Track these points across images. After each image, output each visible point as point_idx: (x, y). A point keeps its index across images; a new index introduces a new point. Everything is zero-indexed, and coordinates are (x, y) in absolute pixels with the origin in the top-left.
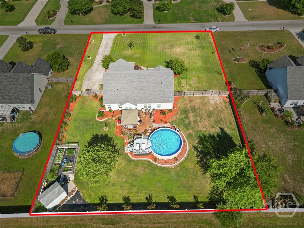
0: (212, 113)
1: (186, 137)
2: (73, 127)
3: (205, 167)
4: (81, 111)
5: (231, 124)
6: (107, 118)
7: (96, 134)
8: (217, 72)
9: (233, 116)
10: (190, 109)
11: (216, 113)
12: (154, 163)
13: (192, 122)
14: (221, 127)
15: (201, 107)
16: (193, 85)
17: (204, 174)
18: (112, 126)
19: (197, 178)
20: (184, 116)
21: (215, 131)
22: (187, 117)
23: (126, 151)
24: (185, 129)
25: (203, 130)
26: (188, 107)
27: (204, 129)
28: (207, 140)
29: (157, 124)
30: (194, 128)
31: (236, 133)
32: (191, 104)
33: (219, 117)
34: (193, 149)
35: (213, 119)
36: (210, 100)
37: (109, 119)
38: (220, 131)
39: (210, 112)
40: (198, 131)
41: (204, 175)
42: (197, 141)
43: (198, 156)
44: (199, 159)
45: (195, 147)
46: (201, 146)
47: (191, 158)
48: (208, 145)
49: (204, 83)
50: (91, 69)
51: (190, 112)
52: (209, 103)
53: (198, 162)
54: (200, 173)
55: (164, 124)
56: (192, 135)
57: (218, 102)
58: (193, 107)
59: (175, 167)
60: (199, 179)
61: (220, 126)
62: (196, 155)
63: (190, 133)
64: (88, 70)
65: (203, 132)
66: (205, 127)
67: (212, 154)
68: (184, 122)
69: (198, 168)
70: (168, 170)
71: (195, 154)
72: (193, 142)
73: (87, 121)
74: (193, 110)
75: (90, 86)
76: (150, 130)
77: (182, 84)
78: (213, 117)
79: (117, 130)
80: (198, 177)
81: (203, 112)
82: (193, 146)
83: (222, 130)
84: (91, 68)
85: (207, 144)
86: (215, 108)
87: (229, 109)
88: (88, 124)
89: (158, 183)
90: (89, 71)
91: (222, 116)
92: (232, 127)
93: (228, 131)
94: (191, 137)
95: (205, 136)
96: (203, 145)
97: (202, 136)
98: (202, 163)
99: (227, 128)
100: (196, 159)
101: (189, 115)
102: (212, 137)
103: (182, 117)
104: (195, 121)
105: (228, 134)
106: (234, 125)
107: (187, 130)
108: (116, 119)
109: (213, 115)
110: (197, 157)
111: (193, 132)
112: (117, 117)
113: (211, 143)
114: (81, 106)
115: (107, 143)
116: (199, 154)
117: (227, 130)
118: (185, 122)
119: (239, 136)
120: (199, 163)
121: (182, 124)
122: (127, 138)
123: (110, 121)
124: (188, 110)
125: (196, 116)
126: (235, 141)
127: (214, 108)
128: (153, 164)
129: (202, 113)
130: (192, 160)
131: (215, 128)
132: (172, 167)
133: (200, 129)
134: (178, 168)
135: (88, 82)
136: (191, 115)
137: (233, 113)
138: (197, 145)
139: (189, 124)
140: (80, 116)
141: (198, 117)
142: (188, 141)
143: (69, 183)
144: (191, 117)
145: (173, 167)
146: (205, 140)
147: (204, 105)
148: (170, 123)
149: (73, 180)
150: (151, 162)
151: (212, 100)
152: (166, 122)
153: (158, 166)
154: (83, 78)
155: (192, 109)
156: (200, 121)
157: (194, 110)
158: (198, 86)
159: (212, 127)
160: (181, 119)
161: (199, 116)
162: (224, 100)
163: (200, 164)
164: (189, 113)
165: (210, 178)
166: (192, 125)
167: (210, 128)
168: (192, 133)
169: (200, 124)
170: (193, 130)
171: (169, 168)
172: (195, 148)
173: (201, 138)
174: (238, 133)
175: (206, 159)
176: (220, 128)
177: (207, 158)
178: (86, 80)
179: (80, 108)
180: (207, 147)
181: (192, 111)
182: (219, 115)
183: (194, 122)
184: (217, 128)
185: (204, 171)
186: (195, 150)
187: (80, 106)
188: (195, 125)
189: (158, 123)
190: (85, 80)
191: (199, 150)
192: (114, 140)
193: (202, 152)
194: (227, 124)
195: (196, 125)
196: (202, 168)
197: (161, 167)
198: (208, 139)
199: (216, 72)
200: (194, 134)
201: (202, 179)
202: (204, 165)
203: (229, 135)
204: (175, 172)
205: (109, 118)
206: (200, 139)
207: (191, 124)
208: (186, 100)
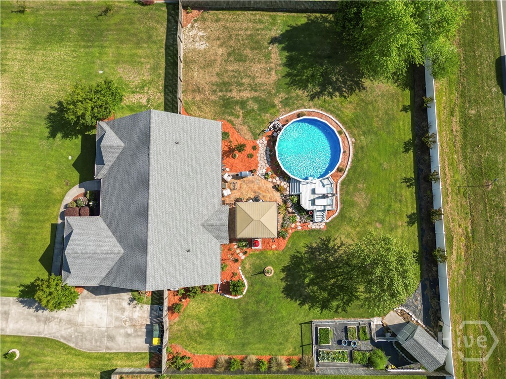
0: (234, 51)
1: (290, 111)
2: (262, 346)
3: (351, 85)
4: (216, 337)
5: (261, 22)
6: (241, 273)
7: (283, 292)
8: (101, 15)
9: (240, 12)
10: (220, 94)
11: (232, 43)
12: (346, 173)
13: (256, 94)
14: (269, 41)
15: (217, 70)
16: (147, 77)
17: (364, 89)
18: (262, 259)
19: (372, 102)
20: (238, 108)
21: (277, 55)
22: (243, 103)
23: (322, 227)
24: (272, 111)
25: (274, 77)
26: (213, 97)
27: (274, 73)
28: (298, 72)
29: (259, 165)
30: (269, 93)
31: (281, 16)
32: (207, 89)
33: (243, 40)
34: (316, 100)
35: (248, 52)
36: (195, 49)
37: (243, 268)
38: (277, 44)
39: (229, 54)
40: (278, 85)
41: (368, 89)
42: (300, 92)
43: (331, 95)
44: (337, 94)
45: (312, 98)
46: (309, 86)
47: (334, 106)
48: (309, 72)
49: (140, 52)
50: (65, 339)
51: (229, 94)
52: (205, 52)
53: (341, 95)
54: (363, 95)
55: (260, 152)
56: (286, 99)
57: (201, 34)
58: (214, 88)
59: (353, 137)
60: (374, 99)
61: (265, 44)
62: (330, 97)
63: (281, 102)
64: (69, 348)
65: (280, 77)
66: (268, 70)
67: (326, 69)
68: (253, 110)
69: (353, 98)
70: (360, 150)
71: (327, 99)
72: (302, 99)
73: (245, 318)
74: (224, 89)
75: (136, 331)
76: (274, 181)
77: (139, 102)
78: (245, 52)
79: (274, 247)
80: (370, 99)
81: (231, 68)
82: (309, 101)
83: (273, 41)
84: (62, 340)
85: (306, 75)
86: (218, 42)
87: (220, 16)
88: (256, 314)
89: (383, 167)
90: (72, 345)
91: (242, 32)
92: (267, 20)
93: (277, 30)
94: (290, 101)
95: (288, 75)
96: (307, 81)
97: (288, 79)
98: (344, 89)
99: (270, 30)
100: (337, 97)
101: (237, 98)
102: (290, 63)
103: (241, 114)
104: (252, 89)
105: (284, 31)
106: (266, 16)
107: (274, 106)
108: (245, 253)
109: (238, 49)
110: (333, 97)
111: (280, 96)
112: (238, 251)
113: (304, 67)
114: (202, 340)
115: (304, 266)
116: (326, 93)
117: (276, 32)
118: (255, 108)
119: (287, 14)
120: (345, 94)
121: (259, 115)
122: (293, 226)
123: (247, 266)
124: (223, 100)
125: (240, 84)
126: (299, 24)
127: (221, 46)
128: (347, 175)
129: (233, 71)
130: (338, 106)
131: (270, 54)
132: (353, 143)
133: (272, 82)
134: (355, 131)
135: (120, 340)
136: (235, 95)
137: (234, 12)
138: (308, 92)
139: (261, 100)
140: (232, 336)
141: (244, 81)
142: (298, 108)
143: (387, 325)
144: (241, 94)
145: (353, 140)
146: (296, 75)
147: (210, 64)
148: (256, 139)
149: (380, 319)
150: (344, 180)
151: (197, 44)
152: (255, 148)
153: (351, 167)
154: (102, 357)
155: (221, 91)
156: (254, 78)
157: (225, 86)
158: (148, 66)
159: (268, 56)
160: (247, 116)
161: (240, 79)
162: (196, 21)
163: (346, 92)
164: (232, 98)
165: (372, 81)
166: (263, 96)
167: (272, 62)
168: (282, 98)
169: (261, 79)
170: (276, 95)
171: (355, 148)
172: (314, 97)
173: (291, 84)
174: (281, 14)
175: (336, 82)
176: (269, 43)
177: (335, 79)
178: (110, 344)
179: (208, 342)
180: (313, 76)
181: (227, 91)
182: (239, 39)
183: (256, 91)
184: (270, 48)
185: (359, 89)
186: (318, 98)
187: (201, 343)
188: (264, 90)
189: (257, 163)
190: (108, 348)
191: (319, 90)
192: (298, 252)
193: (323, 87)
194: (263, 29)
195: (262, 88)
196: (354, 91)
197: (352, 162)
198: (295, 70)
199: (100, 18)
200: (283, 95)
201: (374, 94)
202: (348, 86)
203: (287, 31)
204: (362, 137)
205: (240, 268)
206: (294, 85)
207: (261, 97)
208: (194, 98)
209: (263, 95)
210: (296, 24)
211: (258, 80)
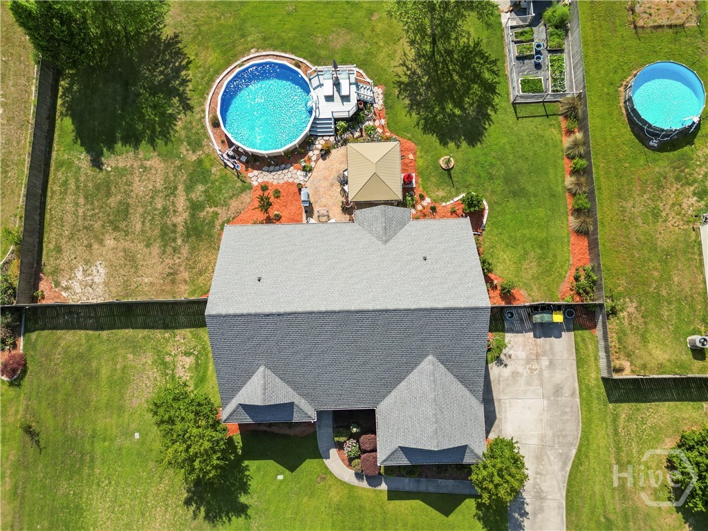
0: (111, 222)
1: (209, 138)
2: (551, 171)
3: (170, 54)
4: (544, 235)
5: (65, 183)
6: (452, 202)
7: (474, 146)
8: (38, 442)
9: (47, 216)
10: (179, 242)
11: (97, 225)
12: (302, 60)
13: (181, 187)
14: (98, 170)
15: (141, 246)
16: (149, 358)
17: (176, 36)
18: (430, 173)
19: (198, 26)
20: (202, 214)
21: (118, 160)
22: (195, 207)
23: (380, 91)
24: (207, 164)
25: (155, 162)
26: (185, 251)
27: (149, 163)
28: (148, 128)
29: (291, 180)
30: (180, 168)
31: (58, 154)
32: (171, 262)
33: (93, 209)
34: (191, 103)
35: (113, 201)
36: (104, 282)
37: (444, 199)
38: (103, 159)
39: (116, 229)
40: (165, 157)
41: (177, 32)
42: (179, 125)
43: (184, 82)
44: (183, 73)
45: (188, 108)
46: (170, 111)
47: (202, 78)
48: (149, 114)
49: (105, 372)
51: (180, 228)
52: (111, 266)
53: (186, 67)
54: (185, 38)
55: (271, 181)
56: (189, 144)
57: (79, 275)
58: (169, 250)
59: (249, 50)
60: (193, 23)
61: (101, 175)
62: (188, 84)
63: (194, 152)
64: (578, 456)
65: (156, 154)
66: (144, 171)
67: (145, 89)
68: (206, 191)
69: (190, 52)
70: (267, 42)
71: (190, 86)
72: (191, 122)
73: (515, 194)
74: (173, 235)
75: (545, 353)
76: (314, 158)
77: (190, 369)
78: (112, 205)
79: (411, 156)
80: (193, 29)
81: (139, 226)
82: (193, 112)
83: (97, 163)
85: (153, 116)
86: (96, 246)
87: (51, 246)
88: (508, 180)
89: (292, 12)
90: (574, 452)
91: (81, 211)
92: (63, 173)
93: (79, 159)
94: (193, 138)
95: (152, 142)
96: (163, 114)
97: (159, 141)
98: (177, 64)
99: (79, 169)
100: (189, 74)
101: (186, 215)
102: (133, 139)
103: (212, 210)
104: (172, 193)
105: (83, 149)
106: (57, 176)
107: (200, 162)
108: (422, 198)
109: (109, 215)
110: (188, 78)
111: (185, 153)
112: (419, 207)
113: (142, 118)
114: (550, 255)
115: (436, 116)
116: (181, 89)
117: (82, 159)
118: (203, 189)
119: (55, 145)
120: (184, 63)
121: (213, 183)
122: (380, 130)
123: (441, 194)
124: (188, 236)
125: (165, 211)
126: (72, 127)
127: (101, 242)
128: (304, 58)
129: (143, 223)
130: (202, 73)
131: (117, 168)
132: (257, 52)
133: (162, 165)
134: (240, 48)
135: (559, 376)
136: (181, 219)
137: (46, 225)
138: (179, 114)
139: (191, 180)
140: (541, 212)
141: (159, 206)
142: (204, 127)
143: (511, 6)
144: (180, 209)
145: (253, 51)
146: (153, 131)
147: (130, 258)
148: (250, 187)
149: (503, 15)
150: (311, 62)
151: (96, 280)
152: (264, 188)
153: (292, 53)
155: (174, 240)
156: (155, 192)
157: (167, 234)
158: (131, 356)
159: (121, 172)
160: (214, 201)
161: (157, 212)
162: (57, 284)
163: (182, 61)
164: (186, 223)
165: (165, 26)
166: (185, 178)
167: (132, 165)
168: (187, 150)
169: (158, 180)
170: (183, 159)
171: (264, 49)
172: (188, 105)
173: (166, 137)
174: (54, 154)
175: (165, 75)
176: (101, 169)
177: (162, 77)
178: (567, 392)
179: (552, 246)
180: (155, 107)
181: (174, 232)
182: (92, 216)
183: (176, 188)
184: (109, 169)
185: (177, 43)
186: (189, 99)
187: (555, 256)
188: (175, 176)
189: (288, 184)
190: (573, 394)
191: (177, 98)
192: (418, 124)
193: (173, 92)
194: (77, 180)
195: (172, 178)
196: (180, 49)
197: (286, 52)
198: (145, 132)
199: (42, 444)
200: (184, 149)
201: (185, 22)
202: (172, 57)
203: (82, 145)
204: (249, 39)
205: (444, 204)
206: (169, 133)
207: (185, 181)
208: (185, 281)
209: (183, 177)
210: (73, 131)
211: (159, 186)
